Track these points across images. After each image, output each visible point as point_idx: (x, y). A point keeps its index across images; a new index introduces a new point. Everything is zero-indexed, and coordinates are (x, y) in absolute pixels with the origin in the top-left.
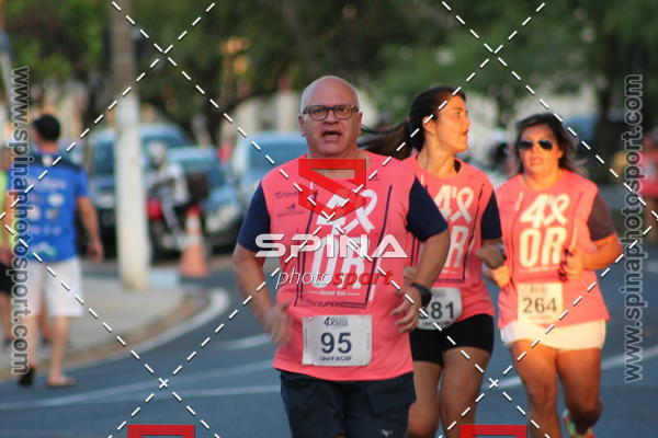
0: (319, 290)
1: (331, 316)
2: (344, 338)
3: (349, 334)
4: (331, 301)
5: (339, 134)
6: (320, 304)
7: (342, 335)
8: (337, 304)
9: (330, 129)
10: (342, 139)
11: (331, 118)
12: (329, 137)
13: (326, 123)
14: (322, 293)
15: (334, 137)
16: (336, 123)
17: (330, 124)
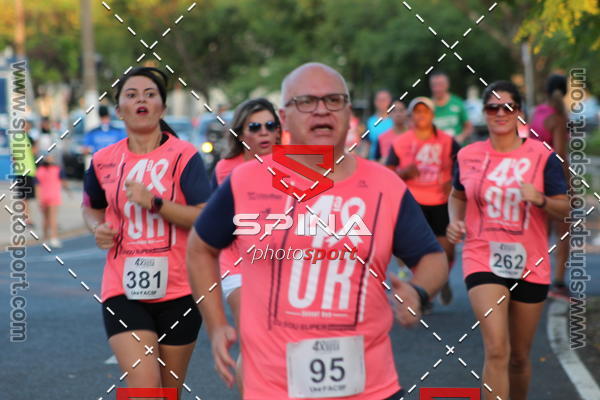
0: (299, 310)
1: (320, 340)
2: (337, 364)
3: (341, 359)
4: (316, 323)
5: (330, 127)
6: (303, 327)
7: (334, 360)
8: (324, 327)
9: (322, 121)
10: (334, 133)
11: (322, 109)
12: (320, 131)
13: (317, 115)
14: (305, 314)
15: (326, 130)
16: (328, 115)
17: (321, 116)
